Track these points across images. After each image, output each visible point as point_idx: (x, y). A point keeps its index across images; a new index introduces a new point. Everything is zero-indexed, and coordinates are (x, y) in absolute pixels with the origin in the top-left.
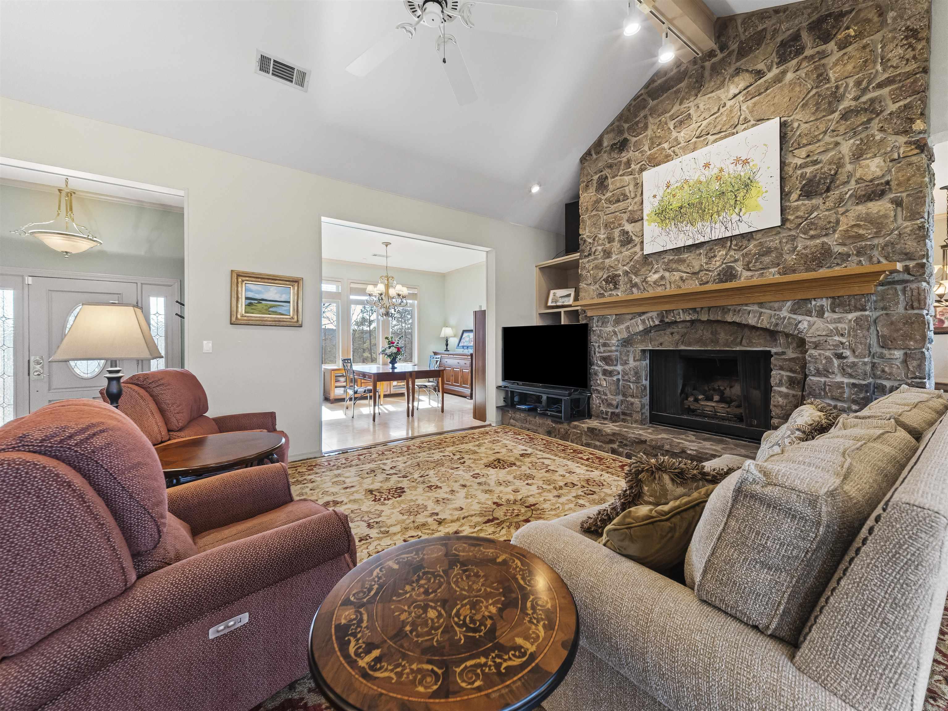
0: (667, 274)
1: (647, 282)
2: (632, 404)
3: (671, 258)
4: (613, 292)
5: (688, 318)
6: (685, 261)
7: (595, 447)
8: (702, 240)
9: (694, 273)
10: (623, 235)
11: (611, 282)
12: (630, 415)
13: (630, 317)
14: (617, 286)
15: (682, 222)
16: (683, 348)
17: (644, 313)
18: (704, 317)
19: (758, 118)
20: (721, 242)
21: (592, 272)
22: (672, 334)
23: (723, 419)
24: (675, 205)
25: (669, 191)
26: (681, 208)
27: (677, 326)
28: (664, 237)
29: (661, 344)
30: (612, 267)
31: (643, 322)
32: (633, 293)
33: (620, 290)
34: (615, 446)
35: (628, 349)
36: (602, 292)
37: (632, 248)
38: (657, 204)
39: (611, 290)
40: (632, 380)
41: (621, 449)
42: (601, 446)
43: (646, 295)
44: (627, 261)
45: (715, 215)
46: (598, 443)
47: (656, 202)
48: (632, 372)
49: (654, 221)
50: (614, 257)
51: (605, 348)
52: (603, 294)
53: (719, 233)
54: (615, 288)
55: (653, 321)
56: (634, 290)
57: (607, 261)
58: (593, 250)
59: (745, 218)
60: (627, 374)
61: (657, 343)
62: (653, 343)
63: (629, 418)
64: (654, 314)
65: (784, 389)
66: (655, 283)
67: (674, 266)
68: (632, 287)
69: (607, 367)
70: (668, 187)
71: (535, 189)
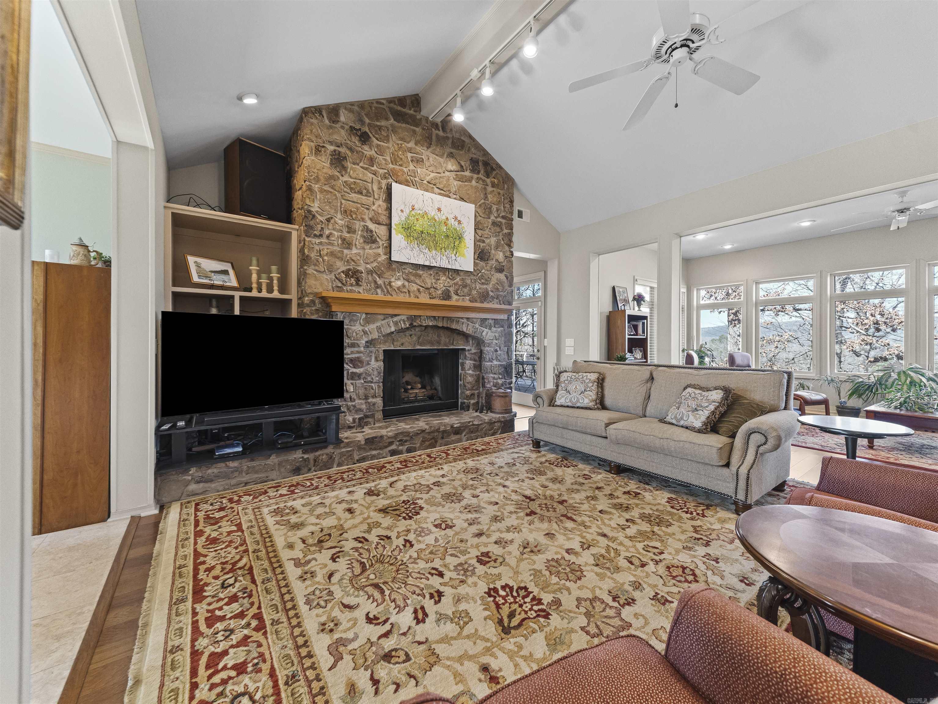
0: (406, 283)
1: (391, 286)
2: (374, 404)
3: (411, 271)
4: (354, 288)
5: (431, 324)
6: (420, 276)
7: (373, 457)
8: (434, 264)
9: (427, 289)
10: (367, 232)
11: (352, 277)
12: (373, 416)
13: (381, 317)
14: (360, 283)
15: (423, 245)
16: (419, 347)
17: (396, 315)
18: (440, 325)
19: (462, 196)
20: (445, 270)
21: (326, 258)
22: (411, 335)
23: (422, 401)
24: (418, 228)
25: (413, 213)
26: (422, 232)
27: (415, 330)
28: (408, 251)
29: (402, 344)
30: (353, 260)
31: (396, 324)
32: (377, 294)
33: (362, 288)
34: (393, 447)
35: (370, 349)
36: (340, 285)
37: (375, 248)
38: (403, 219)
39: (352, 285)
40: (375, 381)
41: (401, 448)
42: (379, 454)
43: (388, 298)
44: (372, 260)
45: (443, 250)
46: (374, 452)
47: (404, 216)
48: (376, 373)
49: (402, 234)
50: (354, 251)
51: (353, 349)
52: (340, 287)
53: (444, 264)
54: (358, 284)
55: (405, 324)
56: (379, 291)
57: (346, 251)
58: (327, 232)
59: (458, 259)
60: (370, 375)
61: (399, 343)
62: (395, 343)
63: (370, 420)
64: (404, 317)
65: (470, 372)
66: (399, 288)
67: (412, 278)
68: (377, 287)
69: (354, 370)
70: (413, 209)
71: (250, 101)
